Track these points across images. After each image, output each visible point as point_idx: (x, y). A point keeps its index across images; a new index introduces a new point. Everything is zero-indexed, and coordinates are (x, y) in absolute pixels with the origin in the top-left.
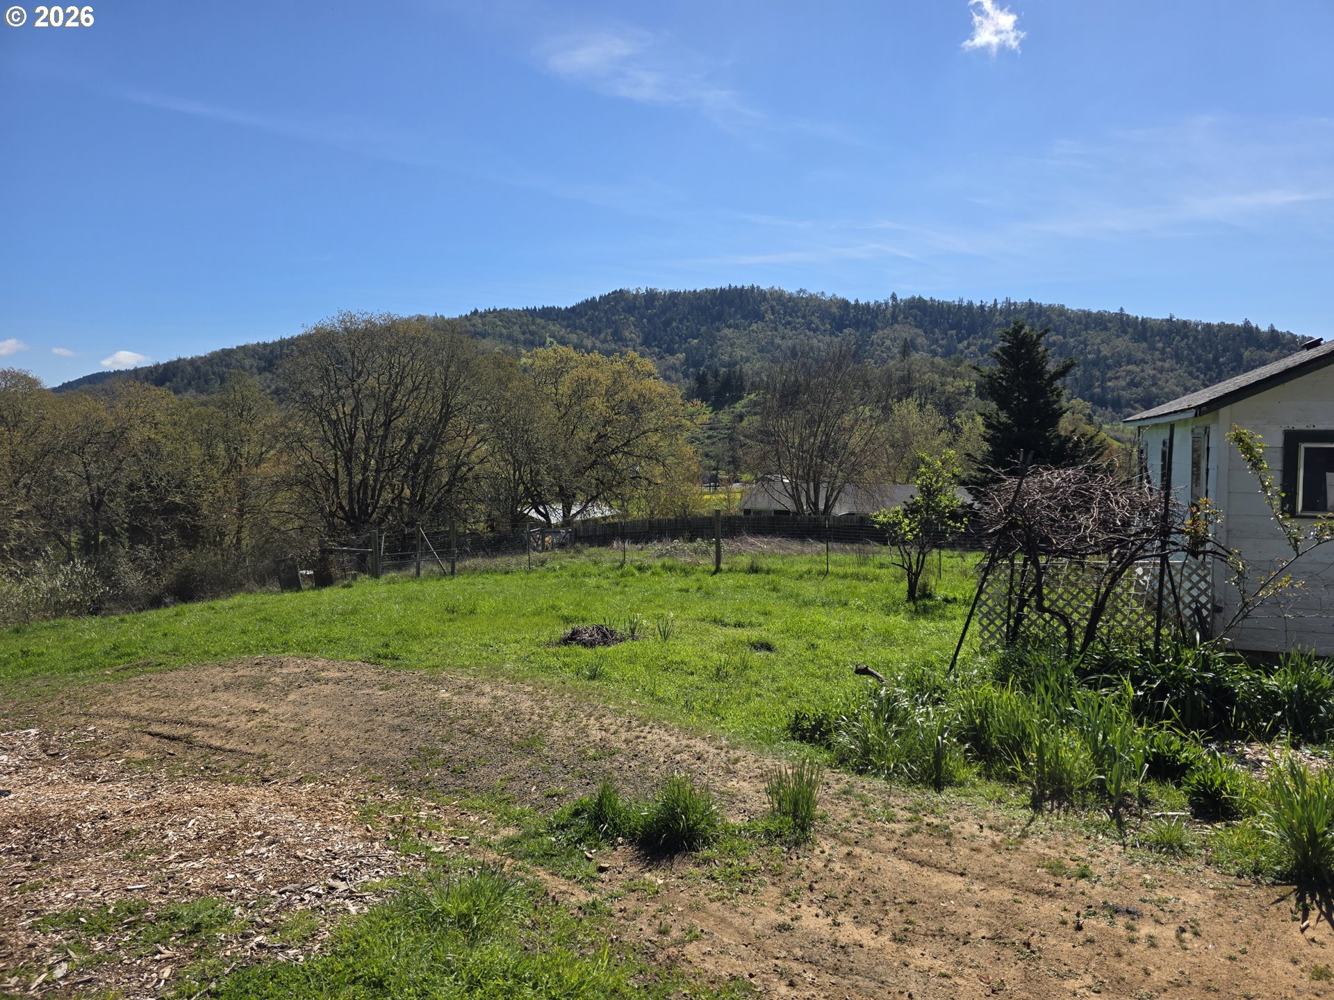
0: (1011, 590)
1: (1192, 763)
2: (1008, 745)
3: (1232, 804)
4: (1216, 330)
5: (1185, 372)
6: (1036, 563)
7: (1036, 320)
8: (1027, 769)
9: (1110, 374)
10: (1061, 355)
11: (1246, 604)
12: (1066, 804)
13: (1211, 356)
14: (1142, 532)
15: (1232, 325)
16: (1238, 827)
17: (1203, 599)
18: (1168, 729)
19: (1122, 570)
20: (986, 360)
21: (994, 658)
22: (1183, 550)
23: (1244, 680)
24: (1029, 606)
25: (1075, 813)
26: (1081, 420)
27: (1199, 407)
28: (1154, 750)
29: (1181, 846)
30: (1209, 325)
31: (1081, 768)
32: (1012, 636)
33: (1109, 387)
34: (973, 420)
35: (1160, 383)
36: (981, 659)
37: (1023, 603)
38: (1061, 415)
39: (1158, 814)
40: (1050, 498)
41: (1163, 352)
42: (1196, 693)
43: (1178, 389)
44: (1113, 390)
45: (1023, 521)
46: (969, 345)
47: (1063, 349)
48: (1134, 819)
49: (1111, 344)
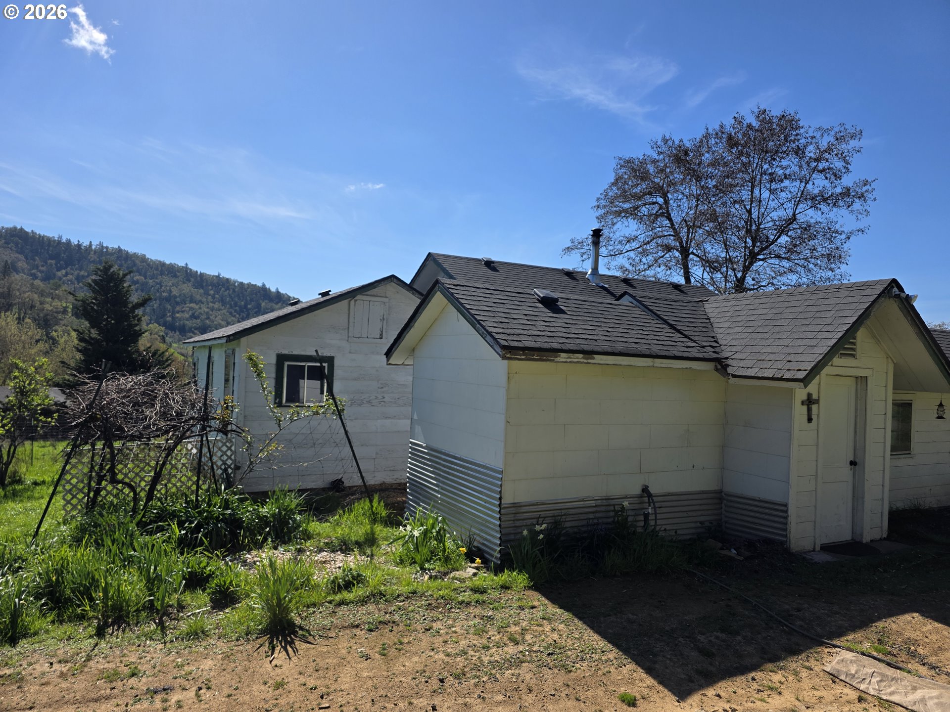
0: (92, 467)
1: (213, 573)
2: (79, 592)
3: (236, 594)
4: (246, 286)
5: (227, 312)
6: (111, 447)
7: (123, 262)
8: (93, 607)
9: (178, 309)
10: (142, 291)
11: (251, 463)
12: (124, 625)
13: (243, 303)
14: (189, 419)
15: (256, 285)
16: (238, 608)
17: (229, 462)
18: (201, 553)
19: (175, 446)
20: (82, 288)
21: (73, 526)
22: (215, 430)
23: (249, 512)
24: (106, 480)
25: (131, 630)
26: (157, 339)
27: (229, 336)
28: (189, 570)
29: (203, 632)
30: (242, 283)
31: (137, 595)
32: (92, 505)
33: (177, 318)
34: (69, 334)
35: (211, 317)
36: (63, 528)
37: (101, 479)
38: (140, 335)
39: (190, 614)
40: (124, 397)
41: (213, 297)
42: (219, 525)
43: (223, 323)
44: (180, 320)
45: (102, 415)
46: (67, 274)
47: (144, 287)
48: (173, 622)
49: (179, 287)
